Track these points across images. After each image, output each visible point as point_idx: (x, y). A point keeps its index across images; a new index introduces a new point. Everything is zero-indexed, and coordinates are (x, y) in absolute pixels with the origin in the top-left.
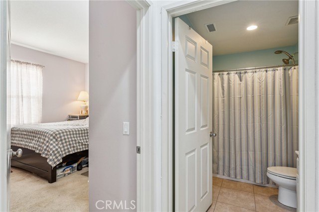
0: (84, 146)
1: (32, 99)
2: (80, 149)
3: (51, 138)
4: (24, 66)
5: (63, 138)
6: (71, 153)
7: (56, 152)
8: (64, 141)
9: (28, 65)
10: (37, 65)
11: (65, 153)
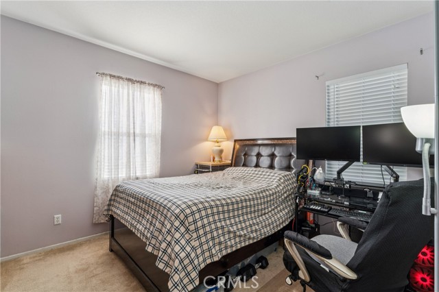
0: (237, 240)
1: (147, 139)
2: (232, 246)
3: (177, 223)
4: (137, 86)
5: (199, 224)
6: (216, 259)
7: (186, 262)
8: (201, 232)
9: (142, 86)
10: (155, 86)
11: (204, 260)
